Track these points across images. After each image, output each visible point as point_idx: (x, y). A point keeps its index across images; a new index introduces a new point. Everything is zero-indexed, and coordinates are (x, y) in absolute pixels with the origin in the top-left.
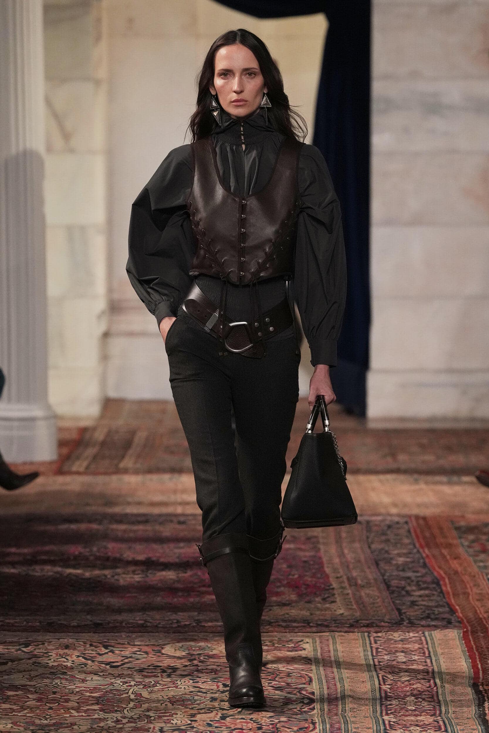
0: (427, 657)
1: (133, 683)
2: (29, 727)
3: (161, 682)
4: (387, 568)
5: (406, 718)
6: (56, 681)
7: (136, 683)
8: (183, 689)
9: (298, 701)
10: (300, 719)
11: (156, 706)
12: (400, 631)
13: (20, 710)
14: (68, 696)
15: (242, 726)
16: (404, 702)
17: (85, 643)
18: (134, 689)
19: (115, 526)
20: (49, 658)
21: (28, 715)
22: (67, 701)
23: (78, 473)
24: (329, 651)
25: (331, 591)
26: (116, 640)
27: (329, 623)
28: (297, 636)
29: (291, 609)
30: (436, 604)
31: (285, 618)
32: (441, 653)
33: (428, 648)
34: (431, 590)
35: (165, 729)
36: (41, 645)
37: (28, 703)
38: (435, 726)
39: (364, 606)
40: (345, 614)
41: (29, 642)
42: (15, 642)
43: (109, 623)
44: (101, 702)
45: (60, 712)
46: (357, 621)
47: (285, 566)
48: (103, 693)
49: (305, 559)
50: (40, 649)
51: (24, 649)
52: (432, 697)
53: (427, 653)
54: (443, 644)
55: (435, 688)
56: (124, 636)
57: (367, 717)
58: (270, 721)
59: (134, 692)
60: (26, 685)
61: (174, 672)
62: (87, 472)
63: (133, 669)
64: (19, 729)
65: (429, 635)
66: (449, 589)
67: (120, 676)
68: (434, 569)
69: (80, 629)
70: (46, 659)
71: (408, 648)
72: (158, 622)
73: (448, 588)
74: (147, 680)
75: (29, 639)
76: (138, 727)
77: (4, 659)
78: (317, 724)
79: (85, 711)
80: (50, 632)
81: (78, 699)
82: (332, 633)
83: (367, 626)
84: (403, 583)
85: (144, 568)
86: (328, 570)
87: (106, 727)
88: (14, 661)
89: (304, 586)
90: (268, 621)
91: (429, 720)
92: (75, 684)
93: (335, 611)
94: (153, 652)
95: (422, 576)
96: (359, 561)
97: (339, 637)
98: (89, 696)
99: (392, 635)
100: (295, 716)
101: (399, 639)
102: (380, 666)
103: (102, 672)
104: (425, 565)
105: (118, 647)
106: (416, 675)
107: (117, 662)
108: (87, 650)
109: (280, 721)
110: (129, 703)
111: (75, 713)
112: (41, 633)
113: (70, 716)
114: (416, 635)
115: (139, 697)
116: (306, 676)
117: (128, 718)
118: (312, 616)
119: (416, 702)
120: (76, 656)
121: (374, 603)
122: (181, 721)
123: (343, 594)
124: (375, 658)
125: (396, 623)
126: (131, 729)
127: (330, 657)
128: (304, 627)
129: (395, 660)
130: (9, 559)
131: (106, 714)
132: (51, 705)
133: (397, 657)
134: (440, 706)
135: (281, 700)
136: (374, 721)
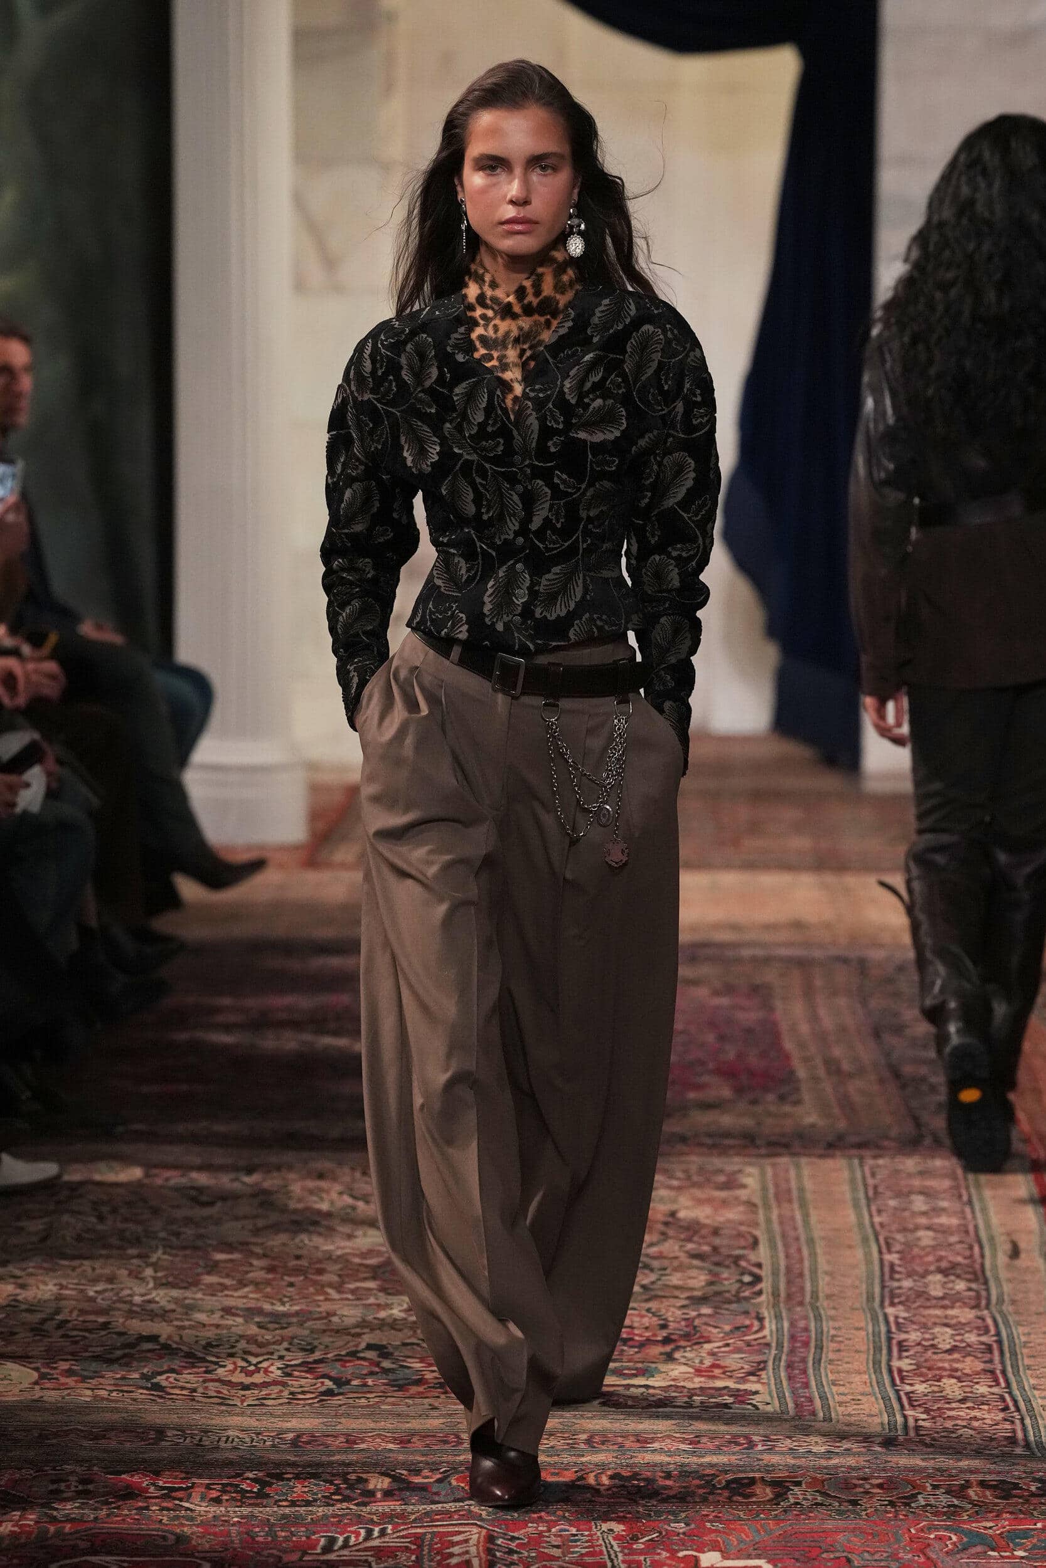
2: (251, 1317)
4: (895, 1042)
5: (926, 1312)
6: (302, 1236)
10: (736, 1311)
12: (916, 1155)
13: (237, 1286)
15: (632, 1322)
16: (924, 1283)
17: (353, 1169)
20: (288, 1196)
21: (251, 1295)
22: (320, 1272)
23: (343, 866)
24: (789, 1191)
25: (794, 1083)
27: (788, 1138)
28: (731, 1163)
29: (721, 1114)
31: (712, 1130)
36: (274, 1171)
37: (251, 1275)
39: (853, 1111)
40: (819, 1125)
42: (228, 1166)
45: (308, 1292)
46: (840, 1137)
47: (710, 1038)
49: (748, 1025)
50: (272, 1178)
51: (246, 1179)
52: (975, 1274)
53: (965, 1198)
57: (857, 1309)
58: (684, 1314)
60: (248, 1243)
64: (235, 1321)
70: (282, 1197)
71: (931, 1187)
75: (255, 1161)
77: (210, 1197)
78: (767, 1320)
80: (292, 1149)
81: (341, 1270)
82: (795, 1157)
83: (861, 1146)
84: (923, 1069)
86: (789, 1045)
87: (390, 1321)
88: (227, 1200)
89: (746, 1074)
90: (681, 1135)
91: (970, 1318)
92: (335, 1243)
93: (801, 1118)
96: (843, 1029)
97: (809, 1166)
98: (361, 1265)
99: (903, 1163)
100: (726, 1306)
101: (915, 1170)
102: (881, 1219)
108: (355, 1182)
109: (700, 1314)
111: (334, 1294)
112: (275, 1149)
113: (326, 1300)
114: (947, 1163)
116: (748, 1237)
118: (758, 1128)
119: (945, 1283)
120: (337, 1192)
121: (871, 1106)
123: (816, 1090)
124: (872, 1204)
125: (910, 1143)
127: (790, 1201)
128: (745, 1147)
129: (905, 1210)
130: (220, 1018)
131: (390, 1297)
132: (292, 1279)
133: (910, 1202)
134: (988, 1290)
135: (703, 1278)
136: (869, 1315)
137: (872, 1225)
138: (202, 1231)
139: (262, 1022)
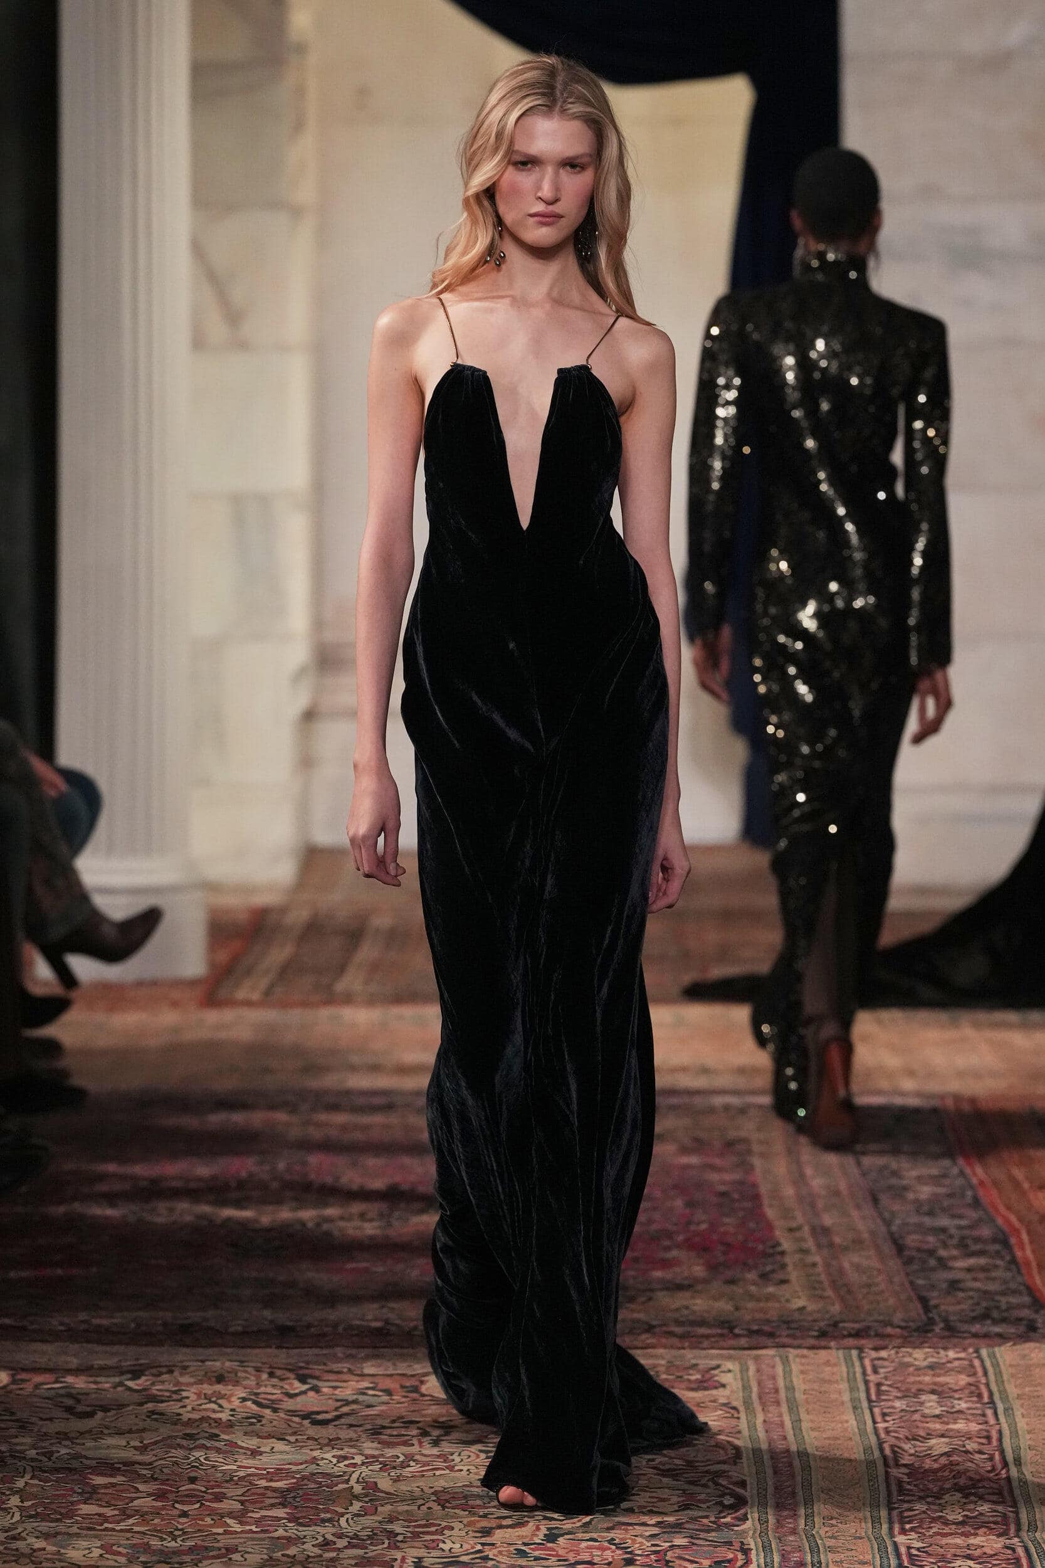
0: (988, 1403)
1: (358, 1459)
2: (137, 1555)
3: (417, 1457)
4: (896, 1207)
5: (944, 1541)
6: (197, 1454)
7: (367, 1458)
8: (464, 1473)
9: (710, 1501)
10: (716, 1542)
11: (407, 1511)
12: (926, 1345)
13: (120, 1518)
14: (222, 1487)
15: (593, 1556)
16: (940, 1504)
17: (258, 1370)
18: (361, 1473)
19: (323, 1117)
20: (181, 1404)
21: (136, 1529)
22: (219, 1498)
23: (249, 1004)
24: (777, 1391)
25: (778, 1258)
26: (325, 1364)
27: (773, 1327)
28: (706, 1357)
29: (693, 1298)
30: (1004, 1287)
31: (682, 1316)
32: (1016, 1396)
33: (987, 1385)
34: (992, 1257)
35: (427, 1562)
36: (166, 1373)
37: (136, 1503)
38: (1009, 1559)
39: (849, 1292)
40: (809, 1309)
41: (137, 1368)
42: (111, 1368)
43: (309, 1326)
44: (291, 1500)
45: (204, 1523)
46: (835, 1325)
47: (679, 1203)
48: (295, 1481)
49: (722, 1188)
50: (163, 1382)
51: (130, 1384)
52: (1000, 1493)
53: (986, 1395)
54: (1020, 1376)
55: (1004, 1472)
56: (340, 1355)
57: (861, 1538)
58: (653, 1545)
59: (361, 1480)
60: (133, 1463)
61: (447, 1434)
62: (268, 999)
63: (361, 1429)
64: (116, 1561)
65: (989, 1356)
66: (1029, 1252)
67: (332, 1443)
68: (997, 1210)
69: (250, 1338)
70: (174, 1405)
71: (945, 1385)
72: (412, 1325)
73: (1026, 1252)
74: (390, 1452)
75: (142, 1361)
76: (369, 1557)
77: (88, 1406)
78: (754, 1552)
79: (258, 1522)
80: (188, 1346)
81: (242, 1495)
82: (781, 1349)
83: (857, 1335)
84: (931, 1239)
85: (383, 1206)
86: (770, 1213)
87: (301, 1557)
88: (109, 1410)
89: (721, 1248)
90: (647, 1323)
91: (995, 1546)
92: (236, 1461)
93: (788, 1301)
94: (400, 1390)
95: (970, 1227)
96: (837, 1193)
97: (798, 1360)
98: (266, 1488)
99: (910, 1355)
100: (703, 1535)
101: (925, 1363)
102: (886, 1425)
103: (295, 1433)
104: (976, 1203)
105: (330, 1378)
106: (963, 1441)
107: (327, 1412)
108: (261, 1386)
109: (673, 1546)
110: (351, 1504)
111: (235, 1525)
112: (166, 1347)
113: (226, 1532)
114: (962, 1355)
115: (371, 1491)
116: (728, 1446)
117: (347, 1537)
118: (737, 1314)
119: (965, 1503)
120: (239, 1398)
121: (869, 1286)
122: (462, 1545)
123: (805, 1266)
124: (875, 1406)
125: (917, 1330)
126: (353, 1562)
127: (778, 1403)
128: (722, 1335)
129: (917, 1411)
130: (103, 1187)
131: (301, 1529)
132: (186, 1508)
133: (922, 1404)
134: (1017, 1513)
135: (675, 1499)
136: (876, 1546)
137: (876, 1429)
138: (78, 1449)
139: (154, 1191)
